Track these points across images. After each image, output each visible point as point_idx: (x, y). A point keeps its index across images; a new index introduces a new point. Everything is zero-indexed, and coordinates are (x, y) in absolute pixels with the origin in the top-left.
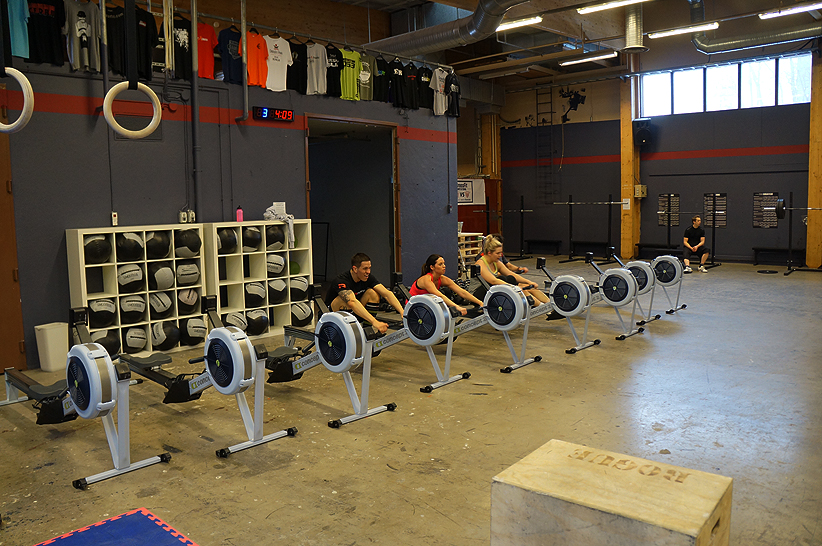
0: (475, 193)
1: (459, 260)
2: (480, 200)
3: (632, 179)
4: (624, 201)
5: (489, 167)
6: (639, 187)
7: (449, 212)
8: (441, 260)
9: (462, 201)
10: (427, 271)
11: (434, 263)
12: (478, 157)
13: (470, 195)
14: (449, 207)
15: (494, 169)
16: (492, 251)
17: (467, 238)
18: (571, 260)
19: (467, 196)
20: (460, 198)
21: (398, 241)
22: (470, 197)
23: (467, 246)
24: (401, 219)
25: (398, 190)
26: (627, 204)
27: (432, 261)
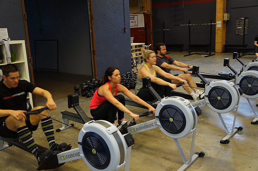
0: (139, 21)
1: (132, 59)
2: (142, 25)
3: (222, 10)
4: (217, 22)
5: (146, 7)
6: (226, 15)
7: (125, 31)
8: (116, 72)
9: (132, 25)
10: (106, 81)
11: (111, 74)
12: (140, 2)
13: (137, 22)
14: (125, 29)
15: (148, 9)
16: (148, 58)
17: (136, 46)
18: (190, 55)
19: (135, 23)
20: (131, 24)
21: (94, 51)
22: (136, 23)
23: (136, 51)
24: (95, 37)
25: (92, 19)
26: (219, 24)
27: (109, 73)
